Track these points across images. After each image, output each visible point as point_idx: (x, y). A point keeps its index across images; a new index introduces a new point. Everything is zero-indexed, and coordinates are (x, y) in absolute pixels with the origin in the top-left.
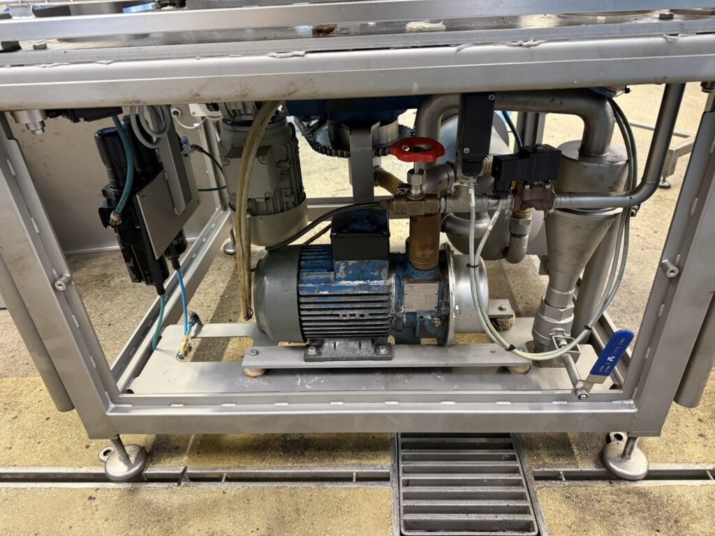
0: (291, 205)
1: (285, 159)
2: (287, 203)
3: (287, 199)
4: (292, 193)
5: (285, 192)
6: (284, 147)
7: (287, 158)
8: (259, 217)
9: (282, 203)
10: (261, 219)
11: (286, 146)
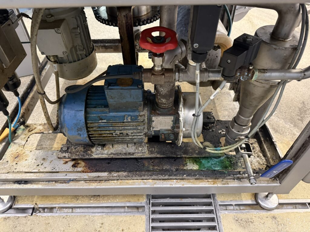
0: (84, 56)
1: (77, 27)
2: (80, 55)
3: (81, 52)
4: (84, 49)
5: (79, 48)
6: (75, 19)
7: (78, 27)
8: (63, 64)
9: (77, 55)
10: (65, 65)
11: (76, 19)
